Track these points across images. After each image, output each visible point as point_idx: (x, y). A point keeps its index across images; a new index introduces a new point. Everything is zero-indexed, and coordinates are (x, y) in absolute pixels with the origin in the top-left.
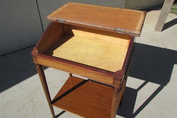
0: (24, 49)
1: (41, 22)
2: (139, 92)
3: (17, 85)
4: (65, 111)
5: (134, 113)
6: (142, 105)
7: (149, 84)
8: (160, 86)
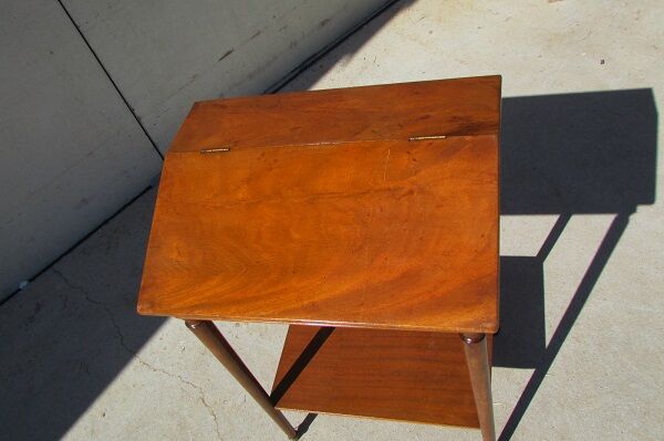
0: (106, 222)
1: (132, 111)
2: (548, 265)
3: (135, 363)
4: (315, 416)
5: (547, 343)
6: (570, 306)
7: (576, 222)
8: (616, 219)
